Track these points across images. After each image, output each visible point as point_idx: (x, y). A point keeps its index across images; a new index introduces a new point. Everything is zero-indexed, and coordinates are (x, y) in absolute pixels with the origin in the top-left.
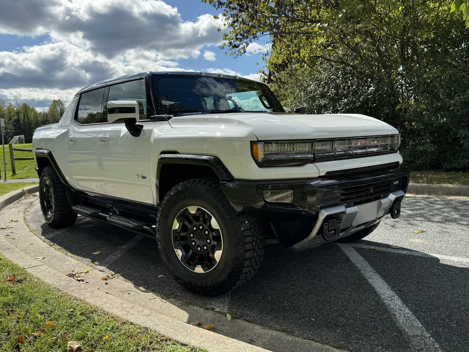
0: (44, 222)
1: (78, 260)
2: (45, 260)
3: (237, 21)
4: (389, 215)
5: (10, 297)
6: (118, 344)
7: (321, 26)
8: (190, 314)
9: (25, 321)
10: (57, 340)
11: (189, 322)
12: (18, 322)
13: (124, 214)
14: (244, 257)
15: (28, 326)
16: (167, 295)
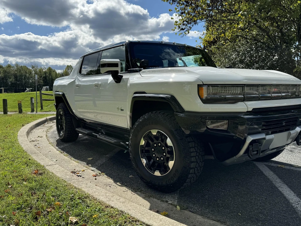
0: (58, 138)
1: (78, 163)
2: (57, 161)
3: (184, 12)
4: (295, 142)
5: (34, 184)
6: (103, 221)
7: (243, 13)
8: (151, 204)
9: (42, 200)
10: (62, 215)
11: (150, 209)
12: (37, 201)
13: (108, 134)
14: (190, 167)
15: (44, 204)
16: (135, 190)
